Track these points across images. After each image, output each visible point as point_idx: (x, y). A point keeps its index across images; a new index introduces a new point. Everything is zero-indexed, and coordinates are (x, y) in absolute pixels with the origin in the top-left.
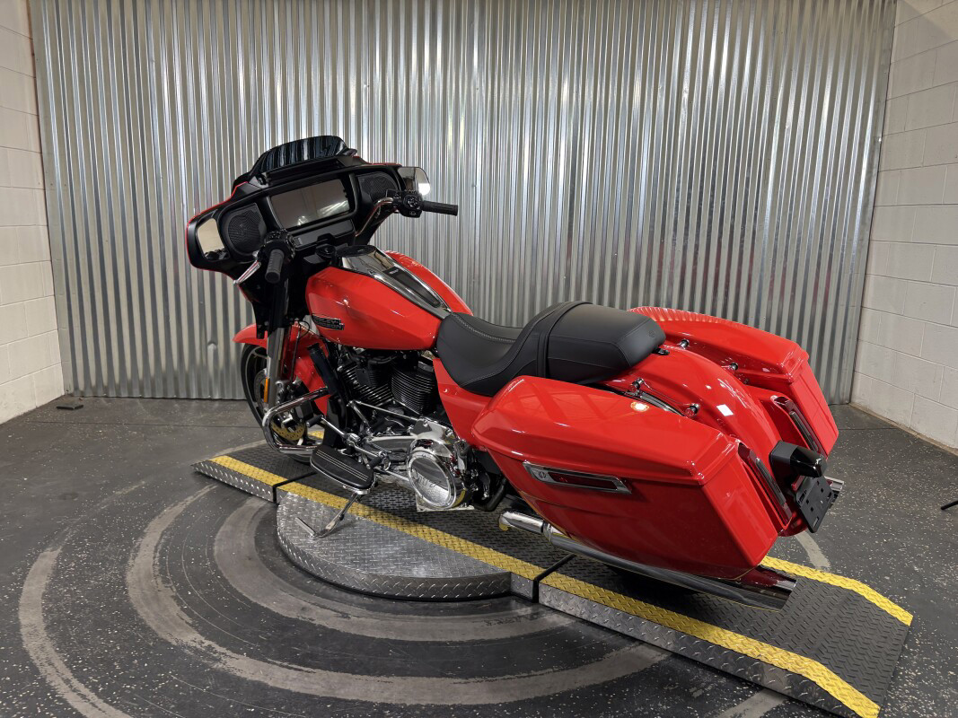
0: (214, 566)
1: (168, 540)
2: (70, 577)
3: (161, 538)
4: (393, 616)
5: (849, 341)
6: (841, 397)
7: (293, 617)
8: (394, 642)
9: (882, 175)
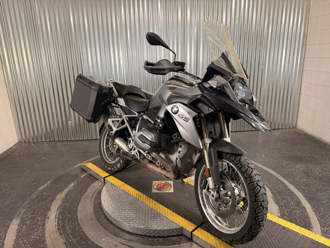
1: (60, 212)
2: (24, 234)
3: (57, 211)
5: (296, 106)
6: (293, 125)
9: (307, 46)
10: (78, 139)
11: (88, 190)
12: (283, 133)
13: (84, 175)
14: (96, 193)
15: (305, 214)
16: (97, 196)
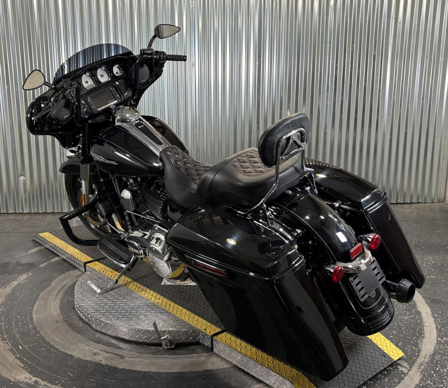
0: (35, 328)
1: (3, 312)
4: (153, 356)
7: (88, 360)
8: (155, 373)
10: (36, 212)
11: (52, 284)
12: (418, 209)
13: (46, 264)
14: (66, 287)
15: (417, 320)
16: (66, 292)
